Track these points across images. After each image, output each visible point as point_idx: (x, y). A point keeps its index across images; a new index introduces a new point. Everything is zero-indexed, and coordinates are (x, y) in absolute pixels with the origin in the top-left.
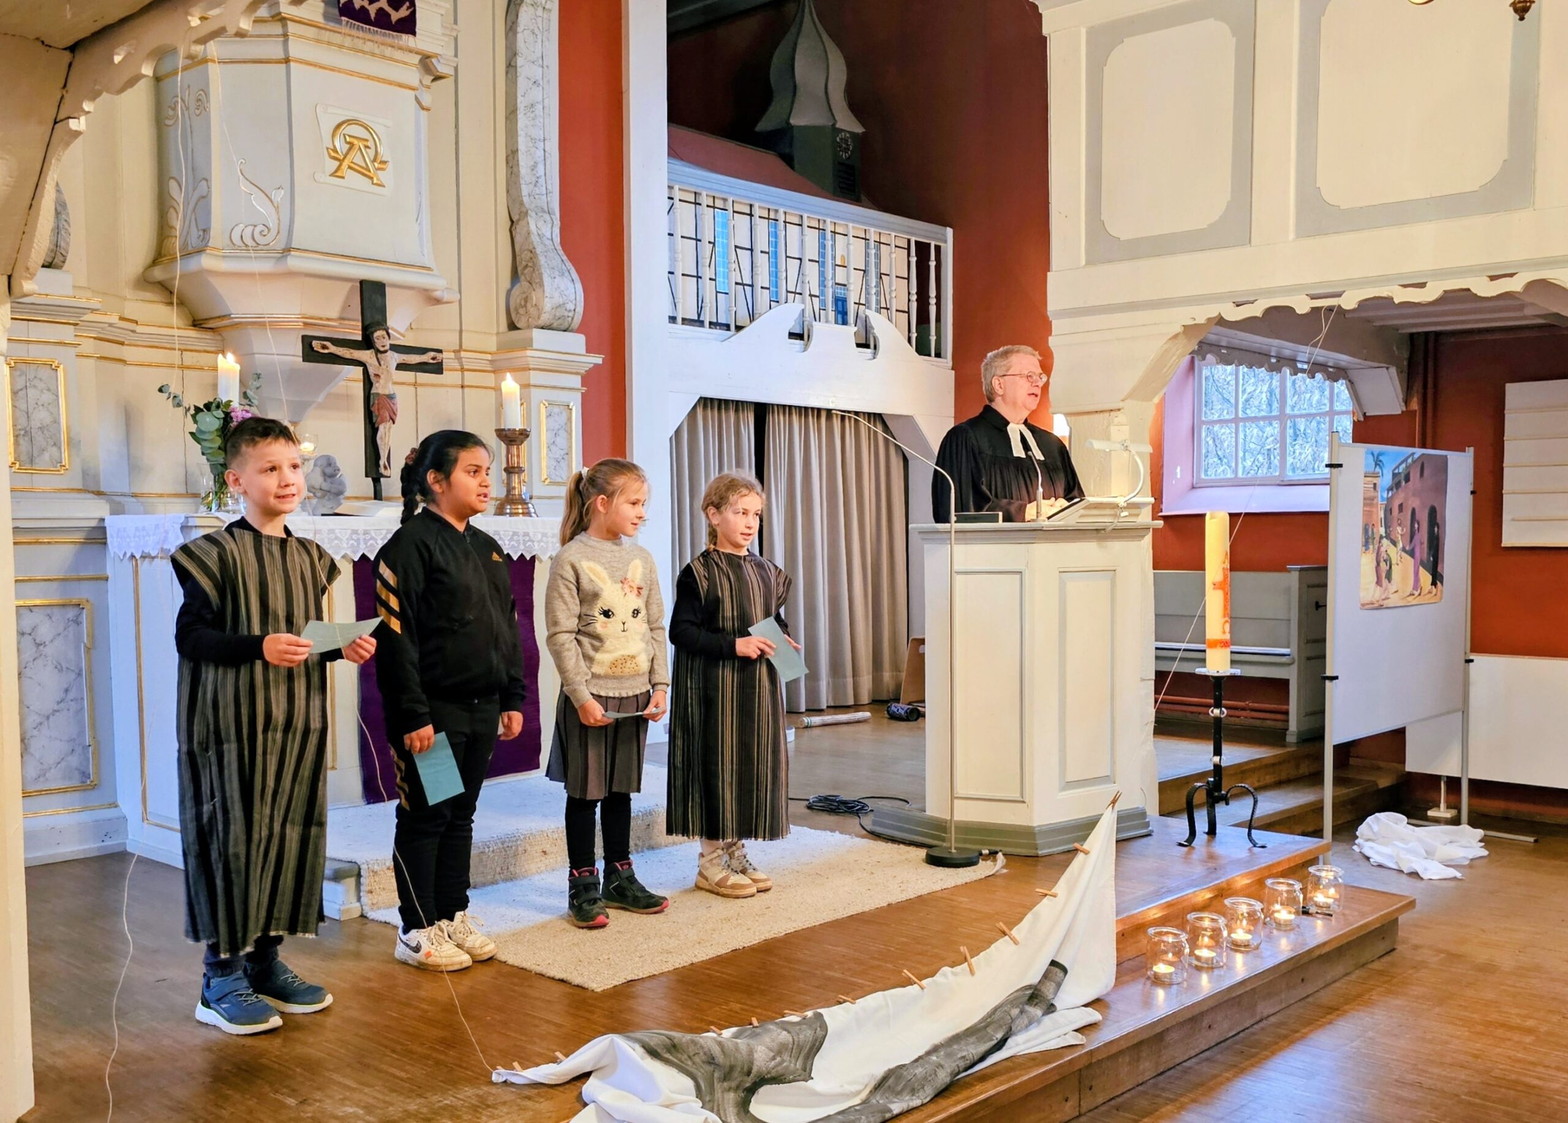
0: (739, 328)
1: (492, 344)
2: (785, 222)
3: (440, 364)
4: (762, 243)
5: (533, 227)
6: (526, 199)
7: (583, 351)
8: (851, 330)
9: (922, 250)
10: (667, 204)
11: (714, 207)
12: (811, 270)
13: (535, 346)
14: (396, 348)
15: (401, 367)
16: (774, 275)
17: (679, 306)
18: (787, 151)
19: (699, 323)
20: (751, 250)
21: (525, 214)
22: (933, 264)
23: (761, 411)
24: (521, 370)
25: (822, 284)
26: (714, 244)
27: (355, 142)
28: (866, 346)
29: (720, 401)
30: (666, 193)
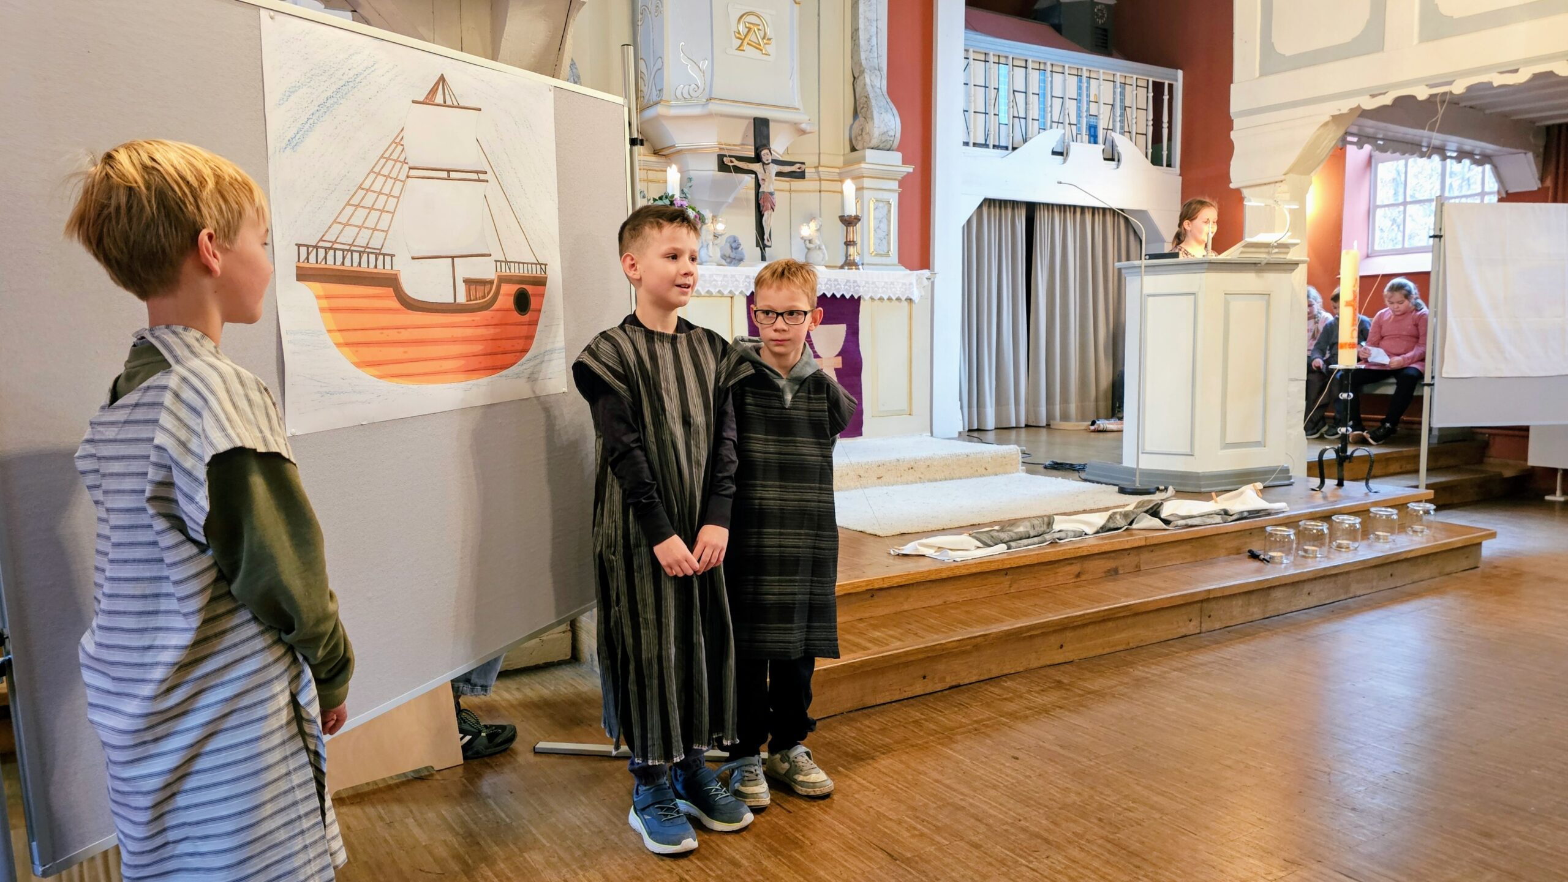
0: (1014, 149)
1: (840, 161)
2: (1052, 71)
3: (803, 173)
4: (1034, 87)
5: (868, 80)
6: (864, 62)
7: (900, 164)
8: (1101, 147)
9: (1158, 87)
10: (964, 62)
11: (999, 63)
12: (1072, 106)
13: (867, 161)
14: (776, 162)
15: (779, 174)
16: (1043, 110)
17: (972, 134)
18: (1056, 21)
19: (986, 146)
20: (1026, 93)
21: (862, 72)
22: (1166, 98)
23: (1031, 209)
24: (857, 178)
25: (1079, 116)
26: (998, 89)
27: (752, 26)
28: (1112, 160)
29: (1000, 201)
30: (962, 54)
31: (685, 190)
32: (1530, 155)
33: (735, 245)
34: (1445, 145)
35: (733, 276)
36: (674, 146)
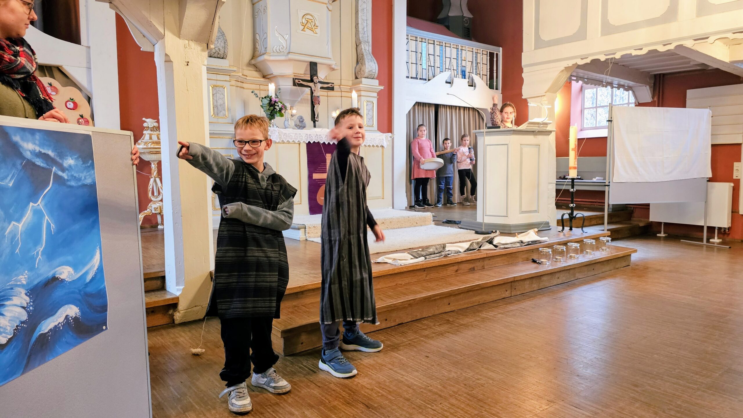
0: (429, 80)
1: (350, 83)
2: (445, 46)
3: (333, 87)
4: (437, 53)
5: (363, 47)
6: (361, 38)
7: (378, 85)
8: (467, 80)
9: (491, 55)
10: (406, 41)
11: (422, 42)
12: (454, 62)
13: (363, 83)
14: (321, 82)
15: (322, 88)
16: (441, 63)
17: (410, 73)
18: (447, 24)
19: (416, 78)
20: (434, 55)
21: (360, 43)
22: (495, 59)
23: (437, 107)
24: (358, 91)
25: (457, 66)
26: (422, 53)
27: (309, 20)
28: (472, 86)
29: (423, 103)
30: (406, 37)
31: (277, 94)
32: (648, 87)
33: (301, 120)
34: (613, 82)
35: (300, 134)
36: (272, 74)
